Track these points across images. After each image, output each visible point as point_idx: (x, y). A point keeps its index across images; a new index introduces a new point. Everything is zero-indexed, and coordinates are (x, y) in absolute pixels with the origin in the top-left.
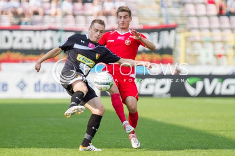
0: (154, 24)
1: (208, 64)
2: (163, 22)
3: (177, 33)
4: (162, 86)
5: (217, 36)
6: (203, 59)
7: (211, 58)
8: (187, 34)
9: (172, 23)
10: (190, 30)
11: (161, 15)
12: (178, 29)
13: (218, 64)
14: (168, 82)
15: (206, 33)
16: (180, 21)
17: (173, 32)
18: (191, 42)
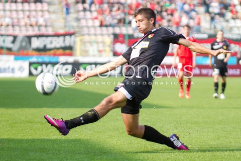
0: (61, 31)
1: (94, 56)
2: (67, 30)
3: (75, 37)
4: (67, 70)
5: (100, 38)
6: (91, 52)
7: (96, 52)
8: (82, 37)
9: (72, 31)
10: (83, 35)
11: (65, 26)
12: (76, 35)
13: (100, 56)
14: (70, 67)
15: (93, 38)
16: (77, 30)
17: (73, 37)
18: (83, 43)
